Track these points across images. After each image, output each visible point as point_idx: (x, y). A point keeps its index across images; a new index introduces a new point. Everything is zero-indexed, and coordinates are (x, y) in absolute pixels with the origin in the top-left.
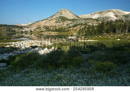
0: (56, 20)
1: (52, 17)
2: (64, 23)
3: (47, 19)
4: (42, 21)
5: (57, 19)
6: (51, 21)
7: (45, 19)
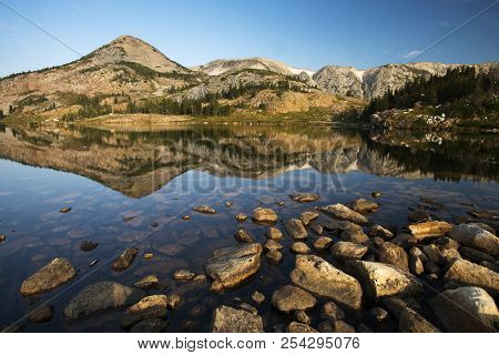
0: (116, 70)
1: (85, 60)
2: (152, 86)
3: (66, 67)
4: (39, 72)
5: (117, 67)
6: (96, 76)
7: (58, 68)
